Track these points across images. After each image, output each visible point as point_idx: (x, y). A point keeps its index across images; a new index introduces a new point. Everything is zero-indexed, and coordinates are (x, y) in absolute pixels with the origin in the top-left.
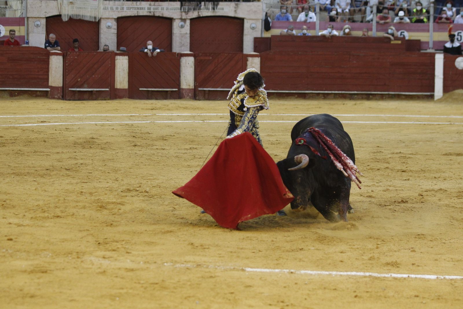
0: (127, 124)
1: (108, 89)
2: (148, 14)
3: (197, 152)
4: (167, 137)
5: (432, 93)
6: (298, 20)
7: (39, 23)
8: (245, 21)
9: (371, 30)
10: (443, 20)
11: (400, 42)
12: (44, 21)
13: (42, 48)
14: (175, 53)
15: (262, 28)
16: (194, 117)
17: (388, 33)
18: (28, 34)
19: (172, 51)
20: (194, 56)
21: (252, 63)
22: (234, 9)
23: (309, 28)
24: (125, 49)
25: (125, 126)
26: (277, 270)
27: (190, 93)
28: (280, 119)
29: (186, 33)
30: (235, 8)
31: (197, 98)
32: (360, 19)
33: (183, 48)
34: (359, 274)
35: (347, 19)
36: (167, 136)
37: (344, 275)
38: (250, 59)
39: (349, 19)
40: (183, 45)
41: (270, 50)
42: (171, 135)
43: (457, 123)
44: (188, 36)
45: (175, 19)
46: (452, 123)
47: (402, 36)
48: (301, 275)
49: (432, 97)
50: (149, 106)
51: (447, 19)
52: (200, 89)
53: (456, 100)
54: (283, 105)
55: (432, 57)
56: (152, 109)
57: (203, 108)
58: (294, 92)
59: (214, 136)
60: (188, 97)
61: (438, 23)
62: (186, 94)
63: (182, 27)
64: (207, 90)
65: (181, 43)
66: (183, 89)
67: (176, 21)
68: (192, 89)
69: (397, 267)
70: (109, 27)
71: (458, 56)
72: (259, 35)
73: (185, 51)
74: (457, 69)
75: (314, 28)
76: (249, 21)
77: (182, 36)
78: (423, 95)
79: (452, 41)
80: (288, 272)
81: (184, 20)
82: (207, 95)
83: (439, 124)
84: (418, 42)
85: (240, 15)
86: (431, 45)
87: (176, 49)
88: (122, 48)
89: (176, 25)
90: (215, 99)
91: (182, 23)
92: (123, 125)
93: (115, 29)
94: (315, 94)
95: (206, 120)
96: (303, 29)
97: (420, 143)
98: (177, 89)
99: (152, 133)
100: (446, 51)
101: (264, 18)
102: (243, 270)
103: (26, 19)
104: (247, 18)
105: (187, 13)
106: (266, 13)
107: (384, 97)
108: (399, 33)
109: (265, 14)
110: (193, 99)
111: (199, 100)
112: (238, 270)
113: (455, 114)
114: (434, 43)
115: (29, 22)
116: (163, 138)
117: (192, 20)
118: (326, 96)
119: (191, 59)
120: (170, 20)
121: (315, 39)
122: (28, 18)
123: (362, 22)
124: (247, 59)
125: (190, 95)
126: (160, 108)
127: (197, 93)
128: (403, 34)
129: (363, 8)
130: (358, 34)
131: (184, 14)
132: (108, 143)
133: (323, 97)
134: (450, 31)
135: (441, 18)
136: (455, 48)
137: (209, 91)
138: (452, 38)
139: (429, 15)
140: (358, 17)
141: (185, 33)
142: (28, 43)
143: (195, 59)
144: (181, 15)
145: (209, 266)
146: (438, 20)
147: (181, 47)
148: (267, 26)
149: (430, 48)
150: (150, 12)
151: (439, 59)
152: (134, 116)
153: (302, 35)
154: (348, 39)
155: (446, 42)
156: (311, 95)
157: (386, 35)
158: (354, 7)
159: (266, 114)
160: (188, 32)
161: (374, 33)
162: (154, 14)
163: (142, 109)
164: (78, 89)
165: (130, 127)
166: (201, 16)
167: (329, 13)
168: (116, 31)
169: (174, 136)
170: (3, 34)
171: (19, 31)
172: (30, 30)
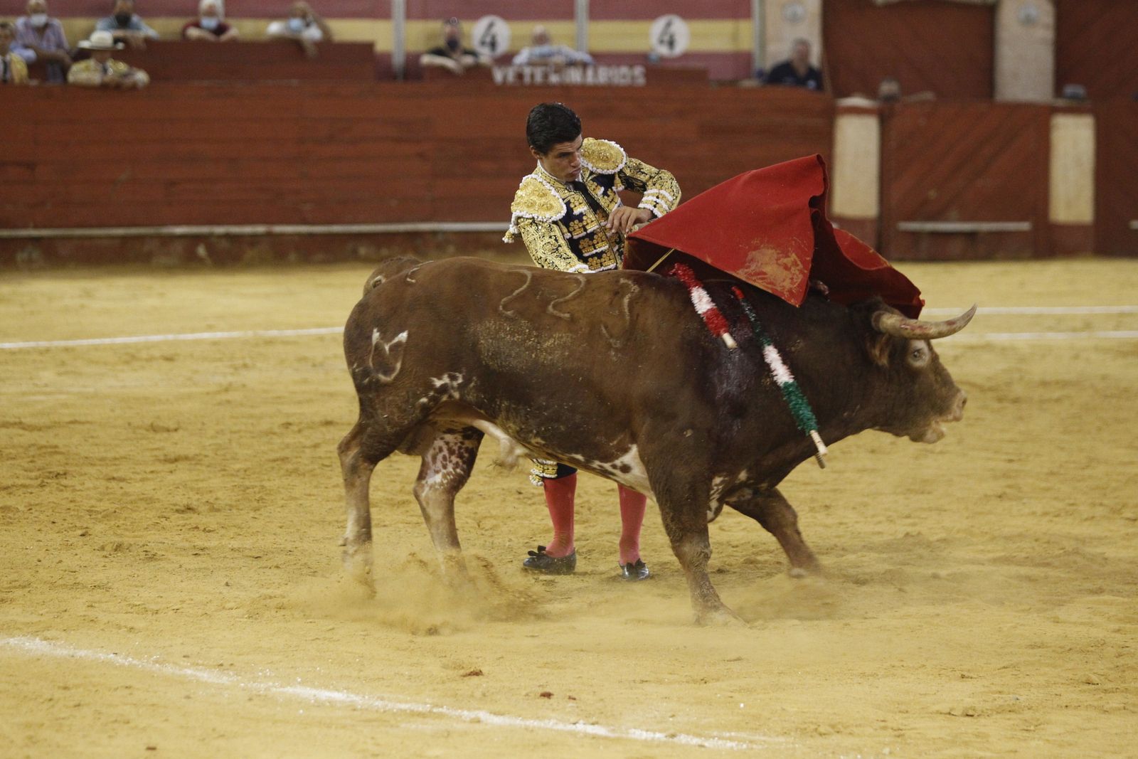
1: (1025, 226)
7: (799, 10)
12: (815, 4)
18: (762, 46)
24: (1080, 91)
70: (1028, 21)
88: (1069, 89)
93: (1047, 27)
115: (769, 9)
164: (930, 226)
168: (1049, 35)
170: (682, 46)
171: (735, 37)
172: (770, 31)
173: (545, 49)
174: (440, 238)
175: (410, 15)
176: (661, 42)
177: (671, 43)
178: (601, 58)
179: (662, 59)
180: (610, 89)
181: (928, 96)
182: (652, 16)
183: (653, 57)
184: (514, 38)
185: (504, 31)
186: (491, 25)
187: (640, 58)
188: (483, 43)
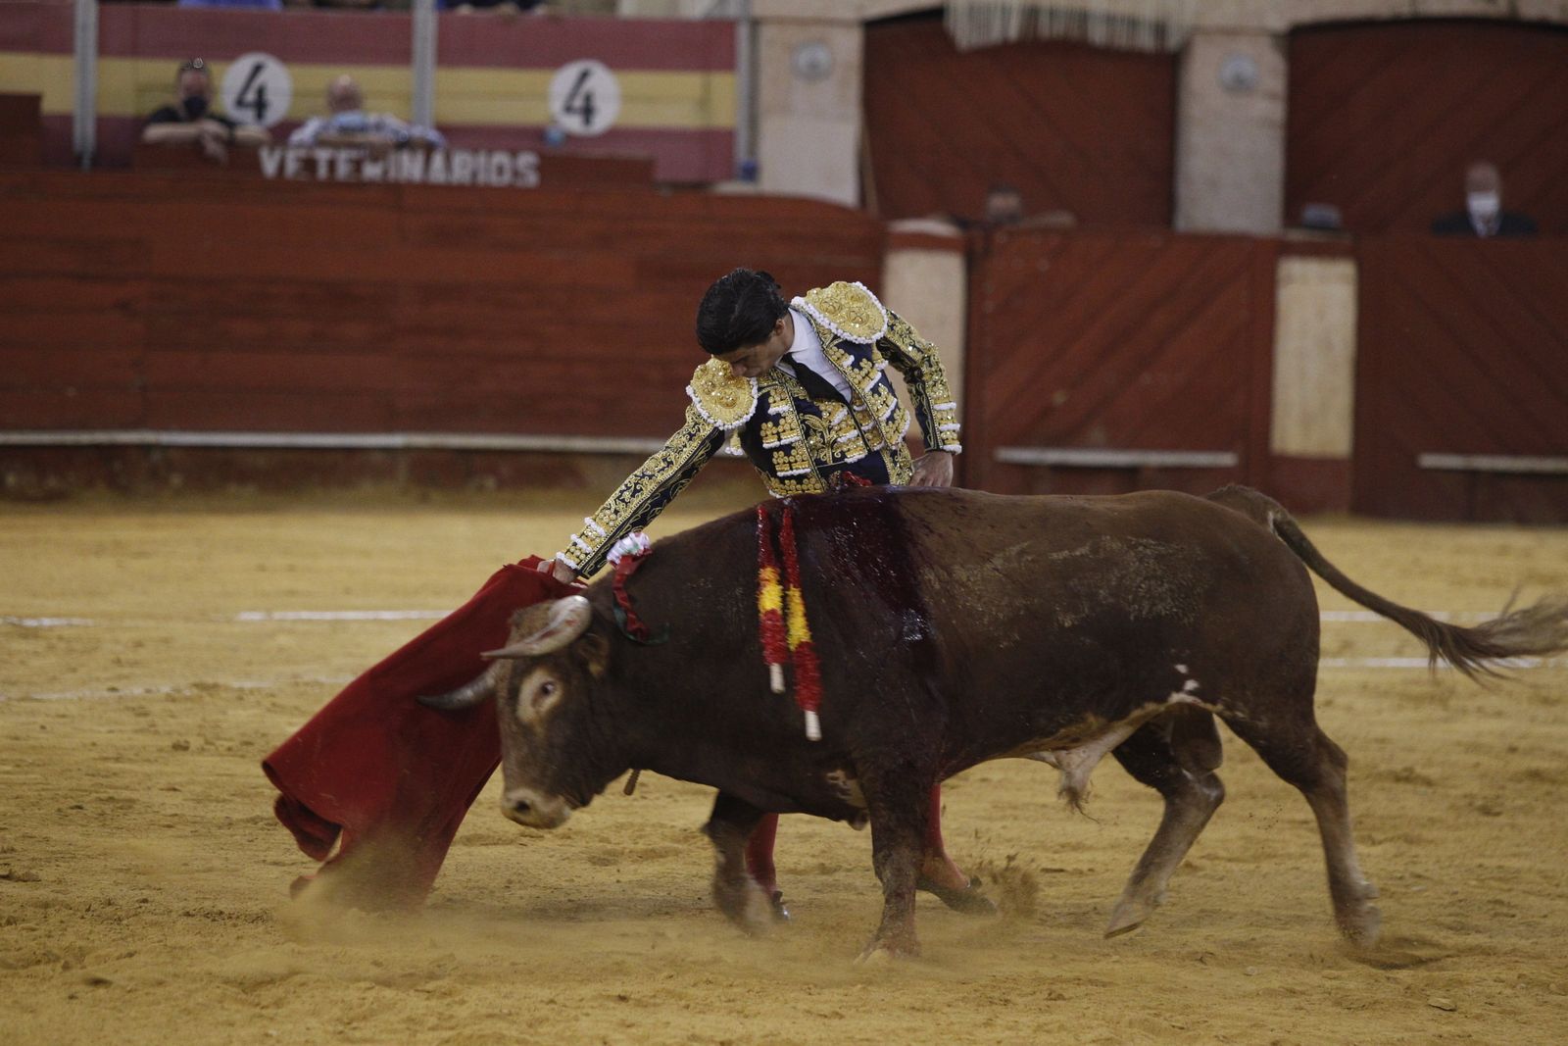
1: (1227, 459)
2: (1476, 7)
7: (822, 56)
12: (849, 46)
13: (838, 209)
18: (753, 122)
24: (1330, 214)
70: (1239, 86)
88: (1314, 212)
93: (1272, 96)
103: (743, 32)
115: (766, 52)
122: (755, 24)
142: (751, 172)
162: (1513, 6)
164: (1054, 456)
168: (1276, 111)
170: (606, 117)
171: (704, 102)
172: (767, 94)
173: (349, 118)
174: (156, 456)
175: (104, 49)
176: (569, 109)
177: (588, 112)
178: (458, 135)
179: (570, 138)
180: (473, 191)
181: (1063, 219)
182: (555, 61)
183: (555, 134)
184: (298, 94)
185: (279, 80)
186: (257, 69)
187: (532, 137)
188: (240, 103)
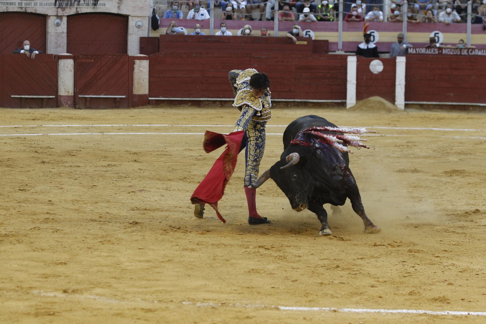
0: (18, 138)
2: (19, 10)
3: (118, 170)
4: (73, 152)
5: (344, 101)
6: (188, 18)
8: (130, 18)
9: (272, 29)
10: (354, 18)
11: (305, 43)
14: (52, 55)
15: (149, 27)
16: (88, 128)
17: (292, 33)
19: (47, 53)
20: (74, 58)
21: (139, 66)
22: (117, 5)
23: (202, 27)
25: (17, 140)
26: (315, 309)
27: (69, 101)
28: (187, 131)
29: (63, 32)
30: (119, 3)
31: (77, 106)
32: (259, 17)
33: (59, 49)
34: (410, 311)
35: (244, 17)
36: (72, 150)
37: (396, 314)
38: (137, 62)
39: (246, 17)
40: (60, 45)
41: (159, 51)
42: (77, 150)
43: (389, 135)
44: (65, 35)
45: (50, 16)
46: (383, 135)
47: (308, 36)
48: (346, 313)
49: (343, 105)
50: (28, 116)
51: (357, 17)
52: (80, 96)
53: (372, 109)
54: (178, 114)
55: (344, 60)
56: (33, 120)
57: (91, 118)
58: (188, 99)
59: (127, 151)
60: (67, 106)
61: (347, 21)
62: (64, 102)
63: (58, 25)
64: (88, 97)
65: (57, 43)
66: (61, 96)
67: (51, 17)
68: (71, 96)
69: (448, 303)
71: (373, 58)
72: (145, 35)
73: (62, 53)
74: (372, 73)
75: (208, 27)
76: (134, 18)
77: (58, 35)
78: (332, 102)
79: (368, 41)
80: (330, 311)
81: (60, 17)
82: (88, 103)
83: (369, 137)
84: (326, 43)
85: (124, 12)
86: (340, 46)
87: (51, 50)
89: (51, 22)
90: (97, 108)
91: (58, 21)
92: (14, 139)
94: (211, 102)
95: (104, 132)
96: (195, 28)
97: (362, 158)
98: (54, 97)
99: (53, 148)
100: (359, 53)
101: (151, 15)
102: (278, 309)
104: (132, 15)
105: (63, 9)
106: (154, 10)
107: (289, 105)
108: (304, 32)
109: (152, 10)
110: (72, 108)
111: (80, 108)
112: (271, 309)
113: (378, 124)
114: (344, 43)
116: (70, 154)
117: (68, 17)
118: (223, 103)
119: (71, 62)
120: (44, 18)
121: (209, 39)
123: (261, 20)
124: (134, 62)
125: (69, 103)
126: (41, 119)
127: (77, 100)
128: (308, 33)
129: (262, 4)
130: (257, 33)
131: (60, 10)
132: (10, 160)
133: (220, 105)
134: (365, 30)
135: (350, 16)
136: (370, 49)
137: (91, 98)
138: (368, 38)
139: (337, 12)
140: (256, 14)
141: (61, 32)
143: (74, 62)
144: (57, 12)
145: (235, 305)
146: (348, 18)
147: (57, 48)
148: (155, 24)
149: (339, 50)
150: (21, 8)
151: (352, 62)
152: (18, 127)
153: (195, 34)
154: (246, 39)
155: (360, 43)
156: (207, 103)
157: (289, 35)
158: (251, 3)
159: (167, 125)
160: (65, 31)
161: (276, 32)
162: (26, 10)
163: (22, 119)
165: (23, 141)
166: (80, 12)
167: (224, 9)
169: (80, 151)
